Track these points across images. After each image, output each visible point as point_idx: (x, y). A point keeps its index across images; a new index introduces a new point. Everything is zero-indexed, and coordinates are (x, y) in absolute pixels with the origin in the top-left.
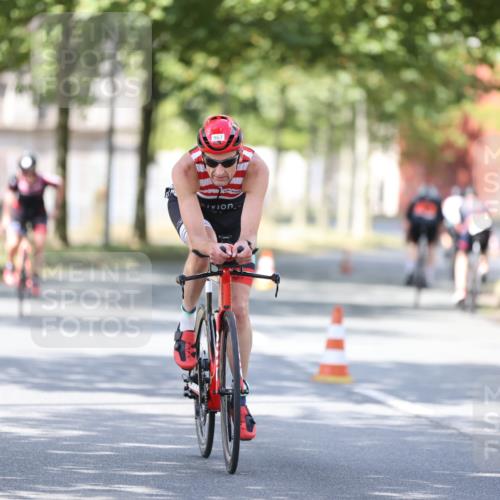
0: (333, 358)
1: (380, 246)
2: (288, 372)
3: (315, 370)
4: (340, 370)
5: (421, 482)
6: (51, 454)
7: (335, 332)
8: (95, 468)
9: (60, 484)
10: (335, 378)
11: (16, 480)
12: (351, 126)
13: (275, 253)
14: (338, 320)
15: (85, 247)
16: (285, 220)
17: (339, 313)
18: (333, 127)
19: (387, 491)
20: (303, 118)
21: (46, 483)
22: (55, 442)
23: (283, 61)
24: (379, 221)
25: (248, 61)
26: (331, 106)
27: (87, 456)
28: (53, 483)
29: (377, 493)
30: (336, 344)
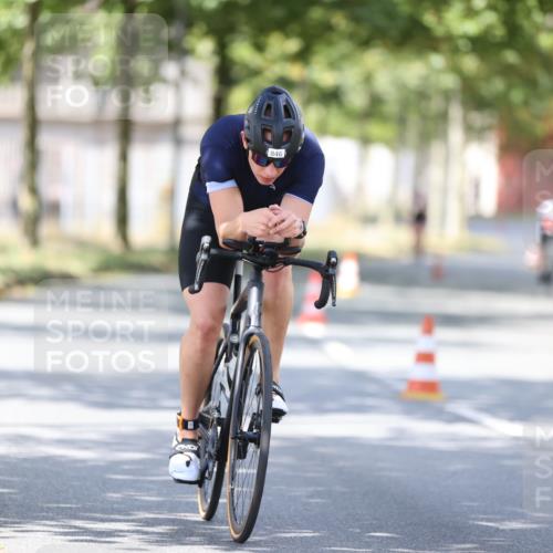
0: (422, 373)
1: (476, 250)
2: (372, 388)
3: (403, 387)
4: (430, 386)
5: (519, 510)
6: (111, 479)
7: (425, 344)
8: (159, 495)
9: (119, 512)
10: (425, 395)
11: (71, 508)
12: (443, 117)
13: (360, 258)
14: (428, 330)
15: (150, 250)
16: (370, 220)
17: (430, 323)
18: (424, 117)
19: (482, 520)
20: (391, 108)
21: (104, 511)
22: (114, 466)
23: (365, 43)
24: (475, 221)
25: (330, 43)
26: (422, 95)
27: (152, 482)
28: (113, 511)
30: (426, 358)
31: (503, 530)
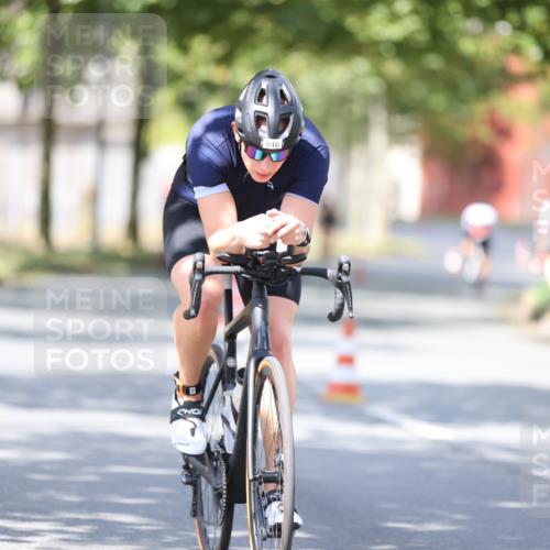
0: (342, 375)
4: (350, 389)
5: (439, 512)
7: (346, 346)
8: (80, 494)
10: (345, 398)
15: (73, 253)
21: (25, 510)
22: (35, 466)
23: (289, 47)
24: (397, 225)
25: (254, 47)
27: (72, 483)
28: (33, 511)
29: (390, 525)
30: (347, 360)
31: (421, 533)
